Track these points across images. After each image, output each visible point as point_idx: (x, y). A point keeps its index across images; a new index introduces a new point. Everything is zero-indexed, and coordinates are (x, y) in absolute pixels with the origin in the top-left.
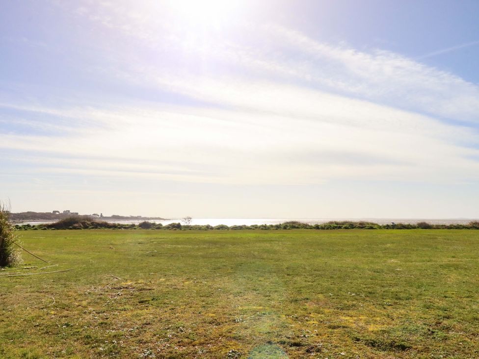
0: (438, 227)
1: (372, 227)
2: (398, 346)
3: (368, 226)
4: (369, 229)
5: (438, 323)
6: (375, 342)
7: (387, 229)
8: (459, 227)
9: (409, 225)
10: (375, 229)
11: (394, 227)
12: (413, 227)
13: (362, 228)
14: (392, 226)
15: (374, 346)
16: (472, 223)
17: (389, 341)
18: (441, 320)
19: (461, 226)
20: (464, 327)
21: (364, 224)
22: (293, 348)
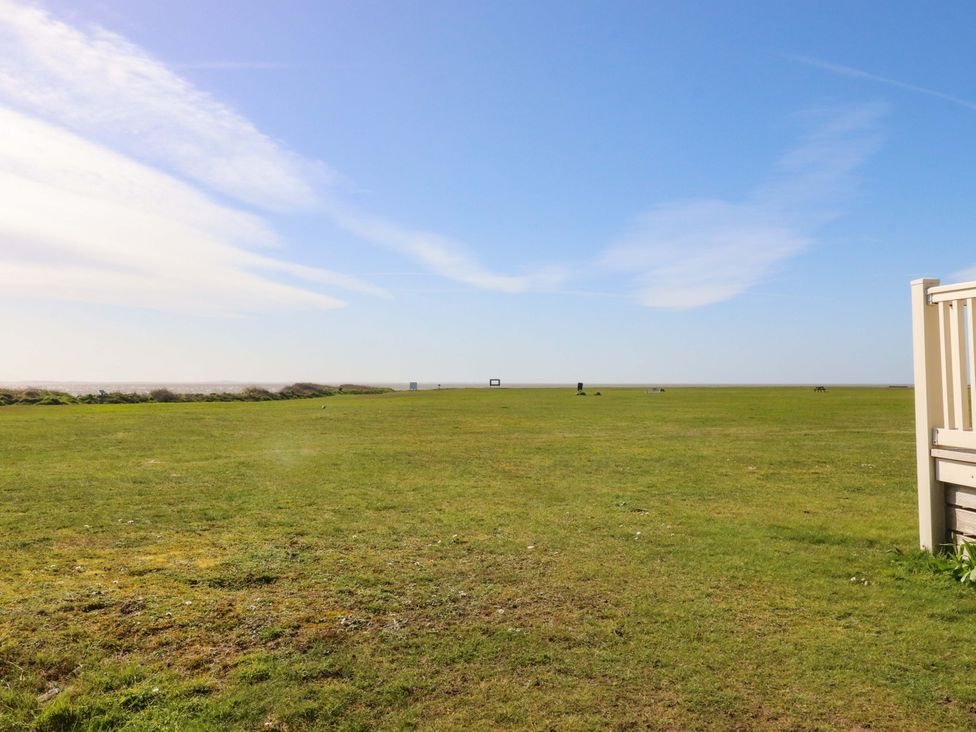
0: (189, 399)
1: (56, 400)
2: (260, 580)
3: (47, 397)
4: (49, 404)
5: (293, 544)
6: (223, 581)
7: (89, 403)
8: (225, 398)
9: (135, 395)
10: (64, 403)
11: (103, 398)
12: (143, 400)
13: (33, 402)
14: (99, 397)
15: (224, 587)
16: (248, 389)
17: (245, 576)
18: (295, 539)
19: (229, 395)
20: (329, 543)
21: (38, 394)
22: (95, 612)
